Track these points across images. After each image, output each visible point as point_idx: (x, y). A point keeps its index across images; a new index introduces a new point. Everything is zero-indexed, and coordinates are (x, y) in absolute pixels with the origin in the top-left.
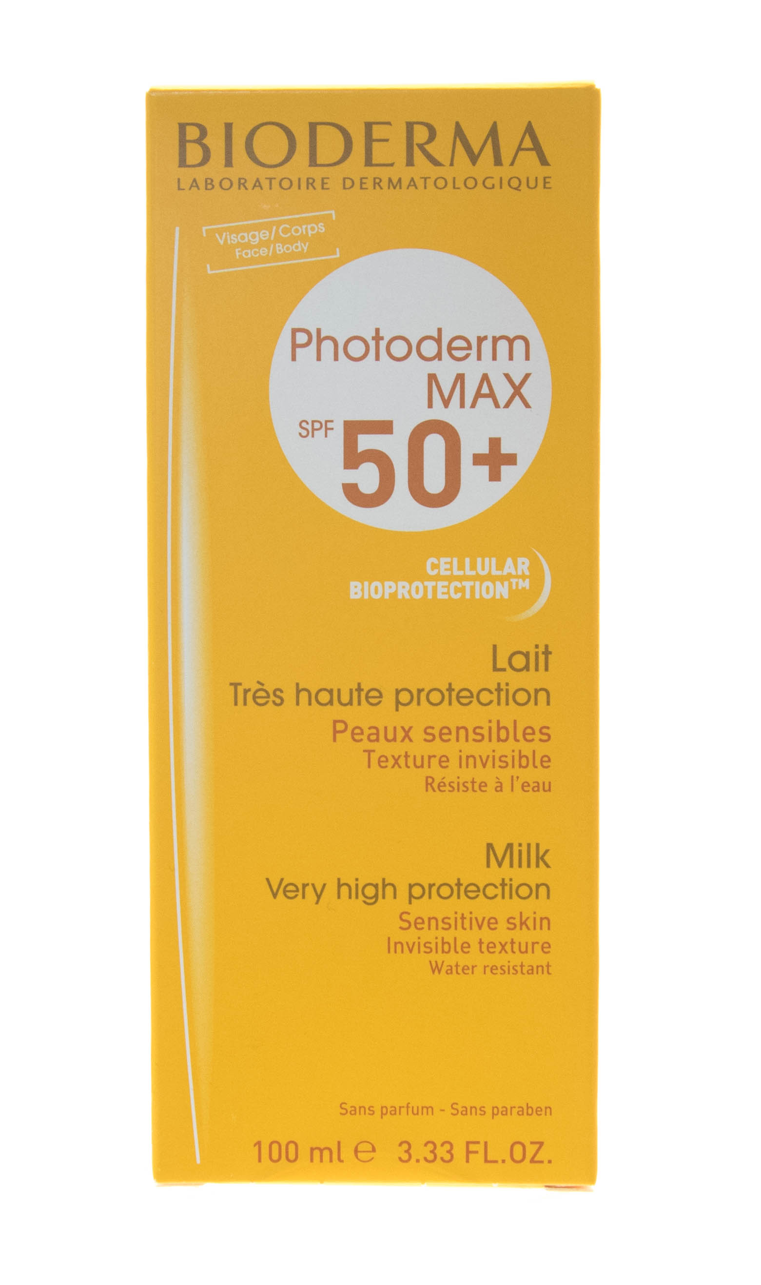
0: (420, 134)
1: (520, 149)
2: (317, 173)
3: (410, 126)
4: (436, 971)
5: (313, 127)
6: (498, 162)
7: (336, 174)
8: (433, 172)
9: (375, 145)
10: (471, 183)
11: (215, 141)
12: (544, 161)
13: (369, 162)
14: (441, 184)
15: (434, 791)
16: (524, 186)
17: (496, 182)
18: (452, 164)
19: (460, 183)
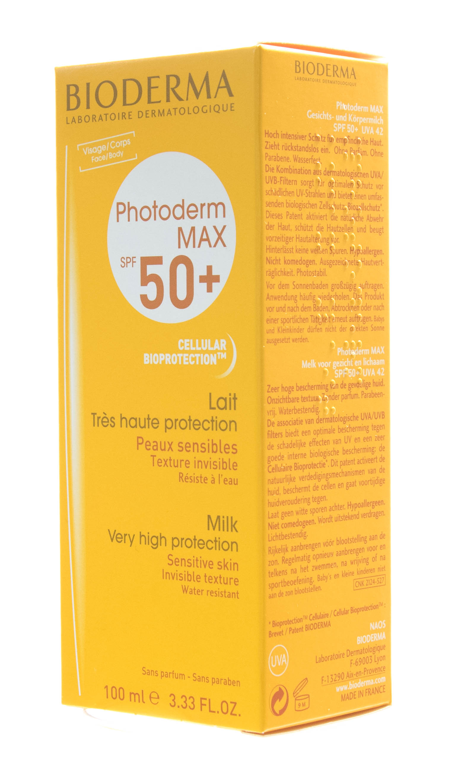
0: (173, 82)
1: (219, 87)
2: (127, 109)
3: (168, 77)
4: (185, 592)
5: (125, 81)
6: (209, 97)
7: (134, 109)
8: (179, 105)
9: (152, 90)
10: (197, 110)
11: (82, 95)
12: (231, 94)
13: (149, 102)
14: (183, 111)
15: (183, 481)
16: (221, 111)
17: (208, 108)
18: (187, 99)
19: (191, 111)
